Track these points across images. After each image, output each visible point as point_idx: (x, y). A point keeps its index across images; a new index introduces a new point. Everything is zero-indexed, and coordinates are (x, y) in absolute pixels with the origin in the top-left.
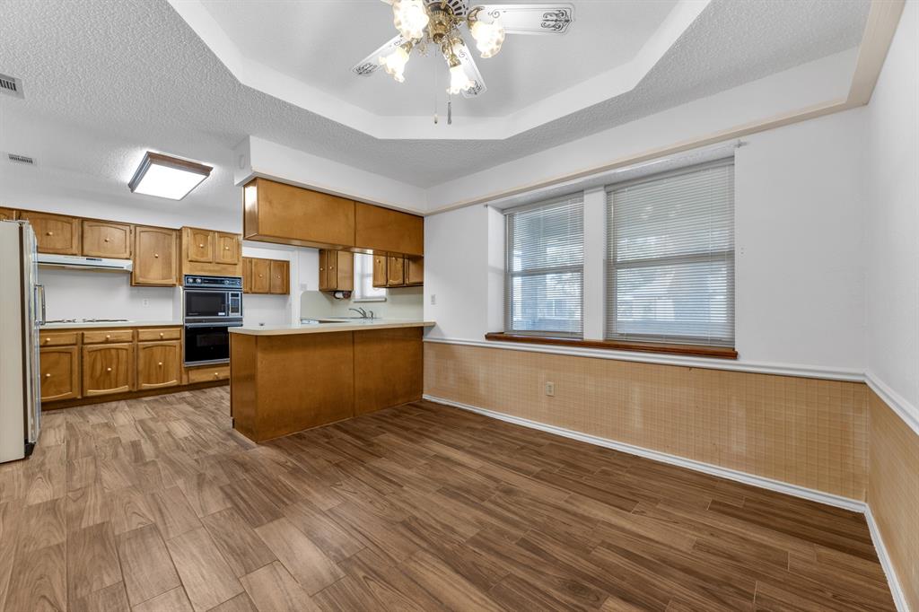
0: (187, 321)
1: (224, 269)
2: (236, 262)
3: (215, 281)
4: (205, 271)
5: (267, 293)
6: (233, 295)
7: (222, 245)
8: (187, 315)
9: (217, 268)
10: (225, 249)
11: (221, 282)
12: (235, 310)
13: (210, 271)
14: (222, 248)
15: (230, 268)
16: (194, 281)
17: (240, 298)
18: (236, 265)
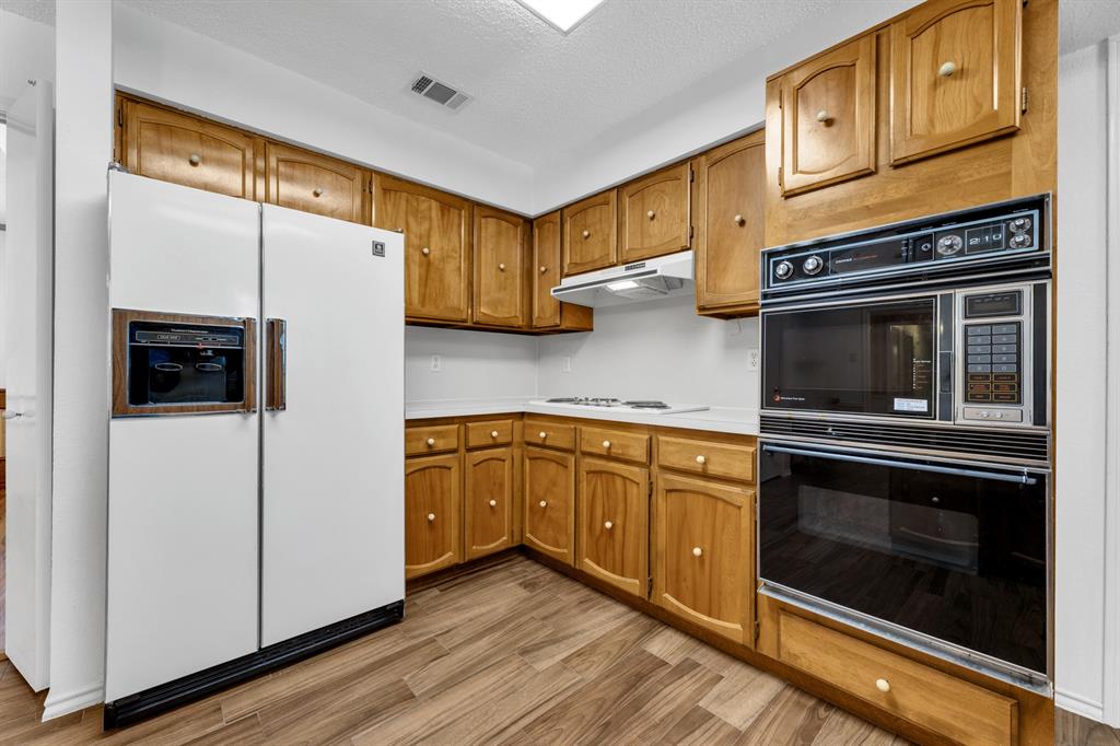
0: (766, 424)
1: (938, 183)
4: (842, 219)
6: (978, 306)
8: (768, 400)
9: (899, 186)
11: (918, 248)
12: (996, 387)
13: (866, 212)
14: (922, 83)
15: (972, 165)
16: (798, 271)
17: (1027, 318)
18: (1010, 134)
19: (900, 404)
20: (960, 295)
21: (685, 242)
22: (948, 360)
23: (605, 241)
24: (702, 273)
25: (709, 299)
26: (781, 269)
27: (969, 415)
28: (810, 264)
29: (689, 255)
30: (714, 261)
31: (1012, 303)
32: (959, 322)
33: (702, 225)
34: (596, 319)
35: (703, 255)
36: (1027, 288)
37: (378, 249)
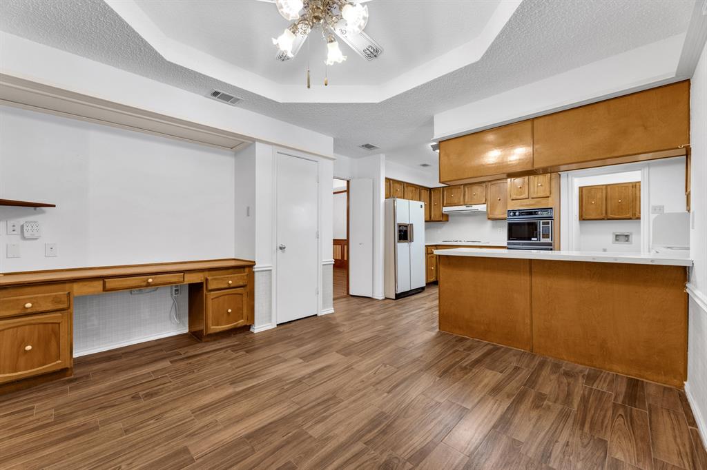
0: (508, 244)
1: (539, 202)
2: (548, 195)
3: (530, 213)
4: (522, 206)
5: (603, 219)
6: (544, 223)
7: (536, 183)
8: (509, 239)
9: (533, 202)
10: (538, 186)
11: (535, 213)
12: (546, 236)
13: (527, 205)
14: (536, 186)
15: (544, 201)
16: (514, 215)
17: (550, 226)
18: (548, 197)
19: (533, 239)
20: (541, 221)
21: (484, 201)
22: (540, 232)
23: (459, 198)
24: (489, 210)
25: (491, 216)
26: (511, 214)
27: (543, 240)
28: (517, 214)
29: (485, 205)
30: (492, 207)
31: (548, 223)
32: (541, 226)
33: (489, 198)
34: (450, 218)
35: (489, 205)
36: (550, 221)
37: (421, 206)
